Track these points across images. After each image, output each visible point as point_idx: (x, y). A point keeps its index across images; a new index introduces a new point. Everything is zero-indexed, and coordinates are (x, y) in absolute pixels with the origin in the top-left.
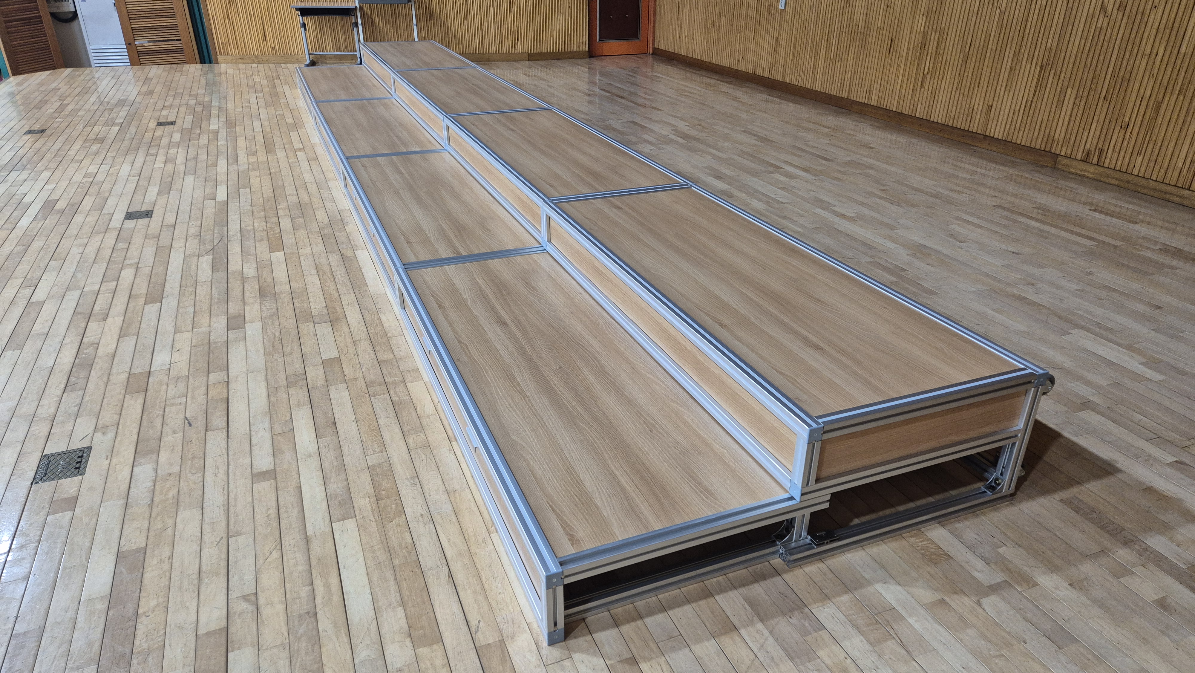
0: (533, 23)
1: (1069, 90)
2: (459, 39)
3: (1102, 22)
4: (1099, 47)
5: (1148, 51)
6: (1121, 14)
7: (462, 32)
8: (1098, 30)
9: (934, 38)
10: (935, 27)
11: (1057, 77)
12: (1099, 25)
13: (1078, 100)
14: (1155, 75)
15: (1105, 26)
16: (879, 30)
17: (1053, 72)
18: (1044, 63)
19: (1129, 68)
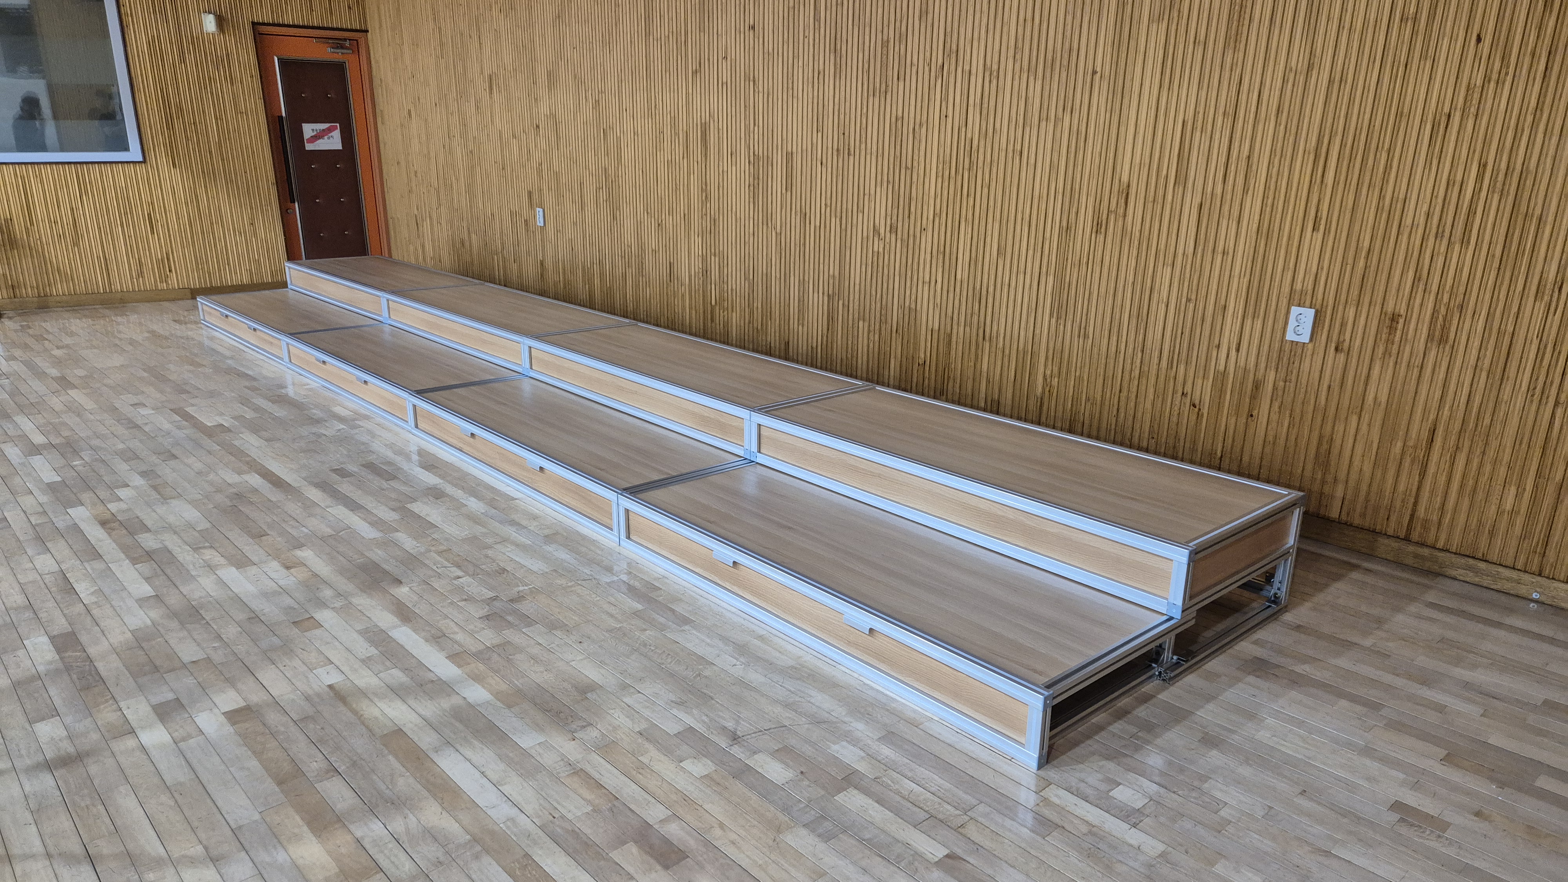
0: (194, 246)
1: (861, 323)
2: (66, 274)
3: (878, 246)
4: (880, 274)
5: (927, 279)
6: (893, 236)
7: (70, 263)
8: (876, 254)
9: (714, 262)
10: (713, 251)
11: (846, 309)
12: (876, 249)
13: (872, 334)
14: (939, 305)
15: (881, 250)
16: (654, 252)
17: (841, 302)
18: (831, 292)
19: (913, 297)
